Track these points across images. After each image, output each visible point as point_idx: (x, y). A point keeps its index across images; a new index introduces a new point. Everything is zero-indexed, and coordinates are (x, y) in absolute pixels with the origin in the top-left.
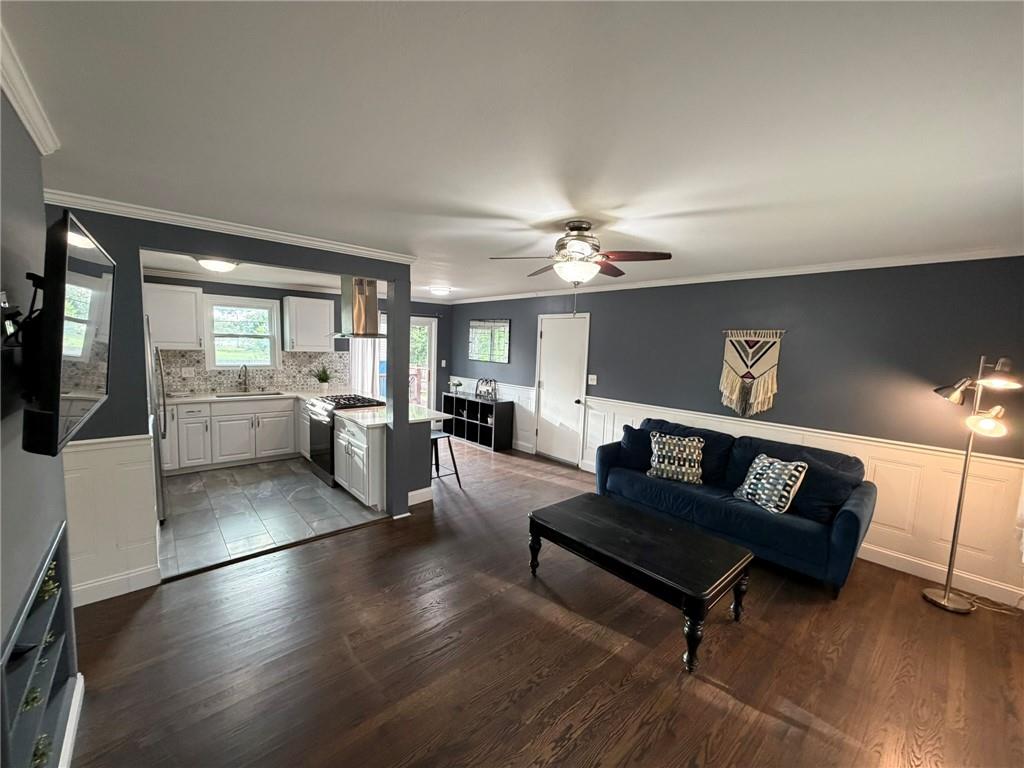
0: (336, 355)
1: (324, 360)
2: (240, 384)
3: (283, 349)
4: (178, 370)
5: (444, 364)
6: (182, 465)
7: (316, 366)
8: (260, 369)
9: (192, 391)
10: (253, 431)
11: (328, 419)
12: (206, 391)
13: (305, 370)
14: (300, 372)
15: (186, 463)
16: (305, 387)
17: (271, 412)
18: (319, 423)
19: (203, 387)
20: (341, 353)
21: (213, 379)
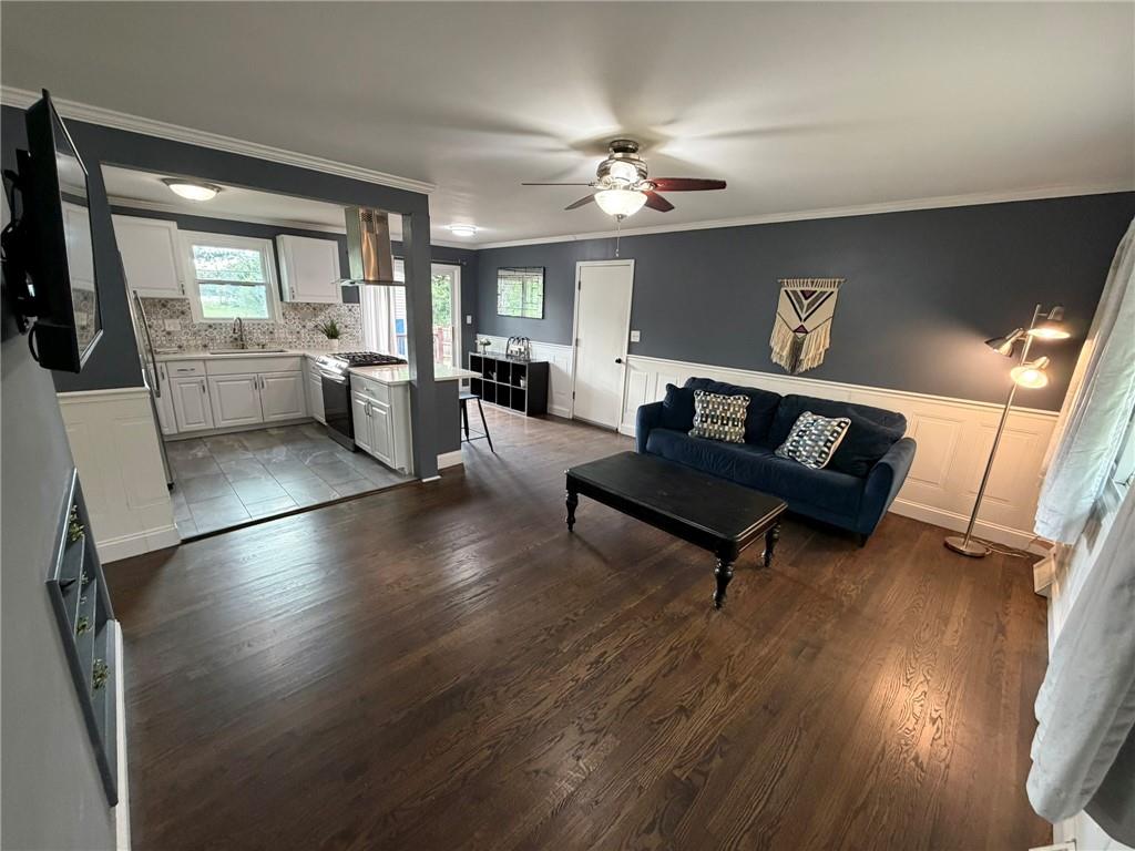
0: (345, 307)
1: (332, 312)
2: (236, 339)
3: (282, 299)
4: (160, 322)
5: (469, 320)
6: (181, 430)
7: (322, 319)
8: (258, 323)
9: (180, 347)
10: (257, 393)
11: (343, 378)
12: (196, 347)
13: (311, 325)
14: (304, 327)
15: (185, 428)
16: (311, 344)
17: (277, 372)
18: (333, 382)
19: (192, 343)
20: (350, 305)
21: (203, 333)
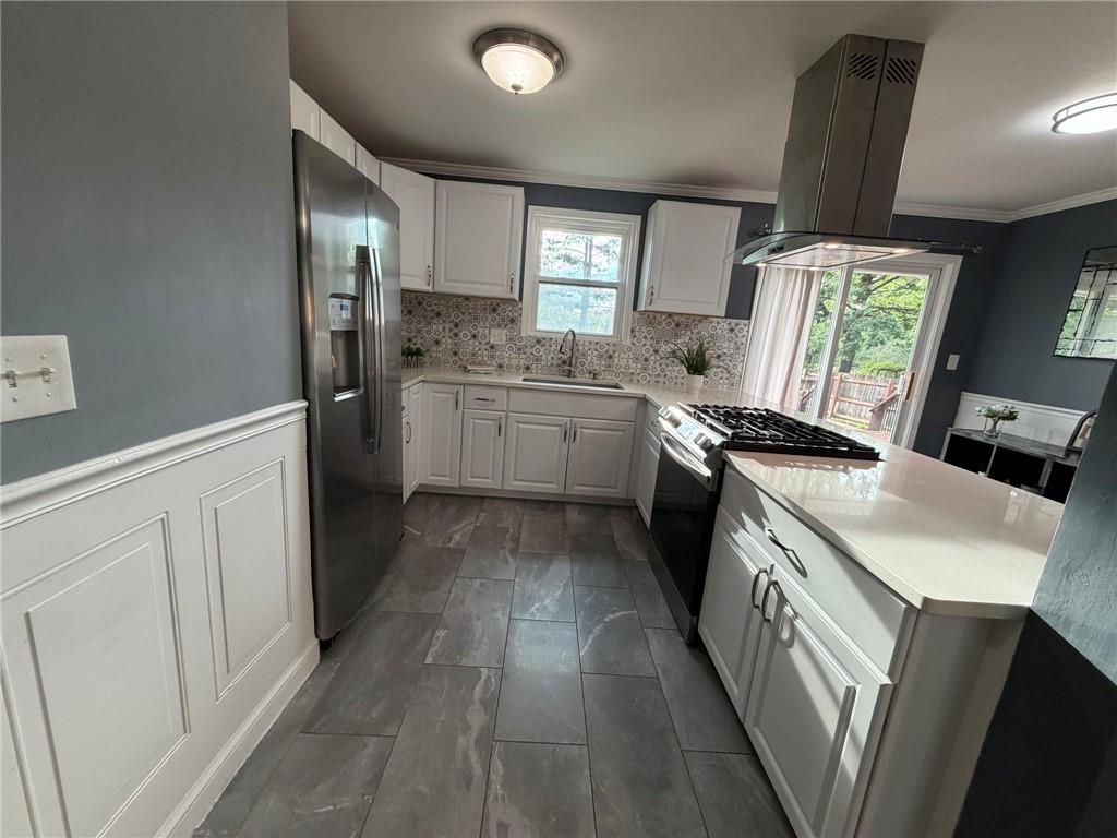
1: (705, 330)
3: (635, 308)
6: (463, 484)
7: (686, 342)
8: (596, 341)
9: (500, 366)
10: (565, 447)
11: (707, 472)
12: (518, 367)
13: (666, 348)
14: (656, 351)
16: (661, 379)
19: (514, 362)
20: (734, 321)
21: (528, 350)
